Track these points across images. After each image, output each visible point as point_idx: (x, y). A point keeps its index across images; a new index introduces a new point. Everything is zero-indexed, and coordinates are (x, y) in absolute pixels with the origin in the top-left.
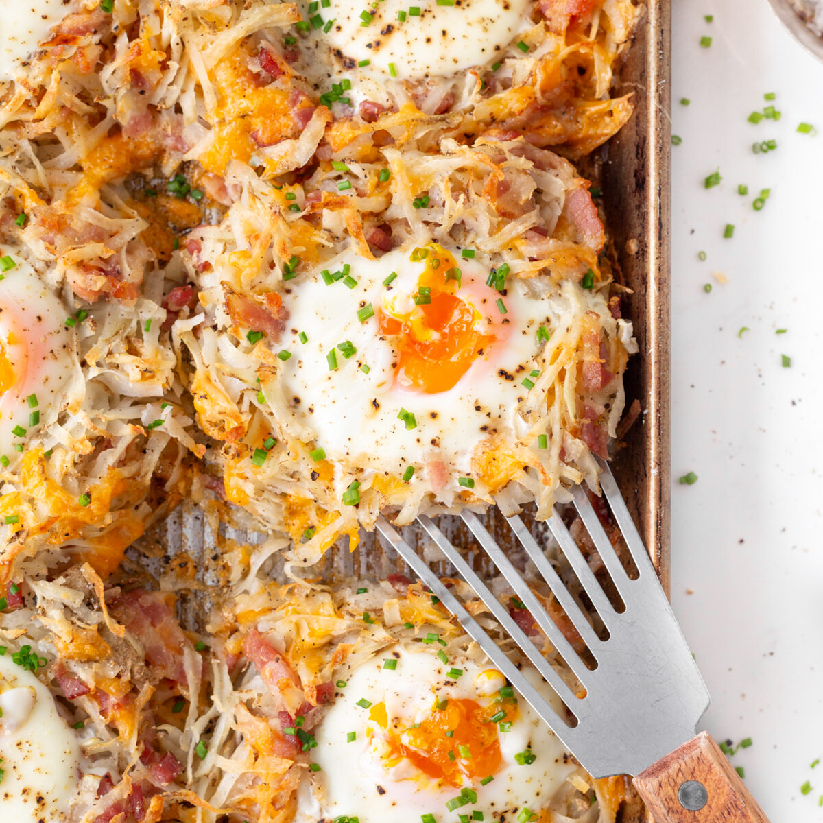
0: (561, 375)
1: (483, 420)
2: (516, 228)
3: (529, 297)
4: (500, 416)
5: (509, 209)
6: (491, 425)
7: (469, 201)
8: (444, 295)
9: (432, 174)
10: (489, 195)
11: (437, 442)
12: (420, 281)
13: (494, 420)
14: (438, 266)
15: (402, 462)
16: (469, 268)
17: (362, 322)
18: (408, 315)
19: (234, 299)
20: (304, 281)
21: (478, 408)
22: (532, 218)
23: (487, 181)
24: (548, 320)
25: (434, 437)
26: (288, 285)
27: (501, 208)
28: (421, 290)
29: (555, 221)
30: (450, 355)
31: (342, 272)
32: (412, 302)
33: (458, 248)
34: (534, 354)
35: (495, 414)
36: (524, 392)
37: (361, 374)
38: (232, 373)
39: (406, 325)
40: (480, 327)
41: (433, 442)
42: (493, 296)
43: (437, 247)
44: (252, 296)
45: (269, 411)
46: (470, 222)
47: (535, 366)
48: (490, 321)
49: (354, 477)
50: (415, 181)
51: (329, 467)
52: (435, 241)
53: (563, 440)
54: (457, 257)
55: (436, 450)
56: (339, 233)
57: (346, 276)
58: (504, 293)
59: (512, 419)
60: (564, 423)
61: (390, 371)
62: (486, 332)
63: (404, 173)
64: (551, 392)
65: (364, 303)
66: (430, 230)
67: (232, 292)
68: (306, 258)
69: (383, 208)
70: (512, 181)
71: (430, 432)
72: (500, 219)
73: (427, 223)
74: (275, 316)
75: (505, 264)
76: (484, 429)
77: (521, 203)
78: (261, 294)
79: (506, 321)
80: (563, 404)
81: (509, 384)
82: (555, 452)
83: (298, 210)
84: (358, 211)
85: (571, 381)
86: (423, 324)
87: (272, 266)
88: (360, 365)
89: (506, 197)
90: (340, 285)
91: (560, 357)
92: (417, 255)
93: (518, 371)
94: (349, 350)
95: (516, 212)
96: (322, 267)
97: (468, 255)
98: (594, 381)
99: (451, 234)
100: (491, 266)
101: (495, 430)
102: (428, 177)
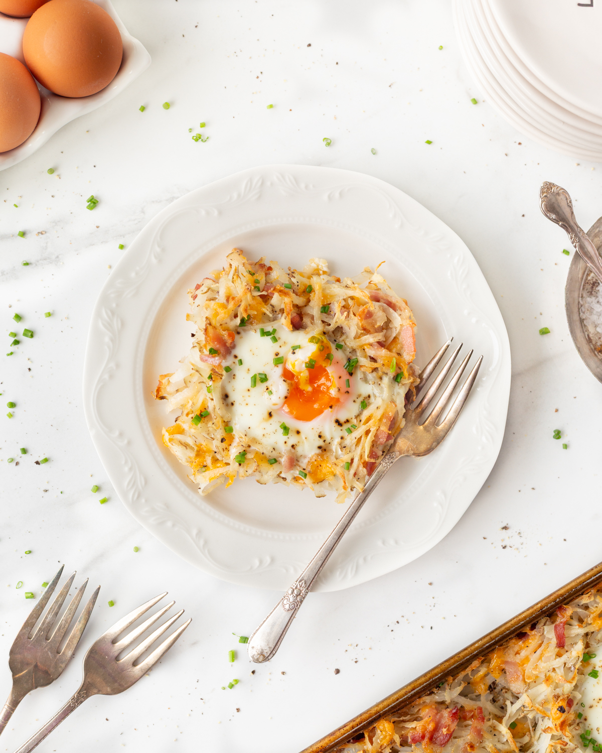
0: (368, 432)
1: (320, 442)
2: (370, 339)
3: (363, 381)
4: (330, 443)
5: (368, 327)
6: (324, 447)
7: (348, 317)
8: (321, 366)
9: (335, 295)
10: (360, 317)
11: (295, 447)
12: (312, 356)
13: (326, 444)
14: (323, 350)
15: (273, 450)
16: (338, 355)
17: (275, 366)
18: (300, 372)
19: (210, 329)
20: (249, 330)
21: (320, 436)
22: (380, 337)
23: (361, 309)
24: (369, 396)
25: (294, 443)
26: (239, 330)
27: (364, 326)
28: (311, 360)
29: (392, 338)
30: (315, 402)
31: (271, 332)
32: (304, 365)
33: (335, 341)
34: (356, 415)
35: (327, 442)
36: (345, 434)
37: (266, 394)
38: (198, 369)
39: (297, 377)
40: (333, 392)
41: (293, 446)
42: (346, 376)
43: (324, 338)
44: (220, 330)
45: (211, 397)
46: (346, 328)
47: (355, 421)
48: (339, 390)
49: (244, 449)
50: (325, 296)
51: (232, 438)
52: (324, 333)
53: (358, 467)
54: (333, 347)
55: (293, 450)
56: (277, 309)
57: (272, 335)
58: (351, 374)
59: (335, 446)
60: (361, 457)
61: (282, 400)
62: (335, 395)
63: (321, 291)
64: (359, 440)
65: (278, 354)
66: (324, 327)
67: (210, 324)
68: (254, 318)
69: (304, 305)
70: (374, 313)
71: (293, 439)
72: (362, 331)
73: (323, 322)
74: (228, 345)
75: (357, 358)
76: (320, 447)
77: (376, 327)
78: (224, 330)
79: (348, 392)
80: (363, 448)
81: (339, 428)
82: (352, 471)
83: (259, 290)
84: (292, 301)
85: (371, 437)
86: (306, 380)
87: (236, 316)
88: (267, 389)
89: (370, 320)
90: (268, 339)
91: (370, 422)
92: (313, 339)
93: (345, 422)
94: (264, 378)
95: (372, 330)
96: (261, 326)
97: (339, 347)
98: (381, 440)
99: (333, 332)
100: (349, 356)
101: (325, 450)
102: (332, 296)
